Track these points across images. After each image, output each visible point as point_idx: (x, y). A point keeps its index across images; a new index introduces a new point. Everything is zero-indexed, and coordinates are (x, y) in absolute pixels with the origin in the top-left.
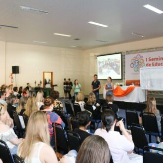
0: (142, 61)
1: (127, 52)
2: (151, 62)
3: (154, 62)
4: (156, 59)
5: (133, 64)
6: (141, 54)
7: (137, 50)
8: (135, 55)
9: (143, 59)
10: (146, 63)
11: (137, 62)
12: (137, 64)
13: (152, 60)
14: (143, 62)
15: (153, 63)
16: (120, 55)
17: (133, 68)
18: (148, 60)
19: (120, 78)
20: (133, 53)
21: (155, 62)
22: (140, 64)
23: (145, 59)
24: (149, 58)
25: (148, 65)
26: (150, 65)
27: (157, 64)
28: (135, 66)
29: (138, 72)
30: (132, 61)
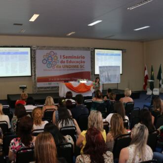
1: (38, 47)
4: (70, 57)
6: (55, 51)
7: (50, 47)
8: (48, 51)
9: (57, 56)
11: (50, 58)
12: (50, 60)
13: (67, 57)
15: (67, 61)
16: (29, 49)
17: (46, 65)
18: (62, 57)
19: (30, 75)
20: (46, 49)
21: (69, 60)
22: (54, 60)
23: (59, 57)
24: (63, 56)
25: (62, 62)
26: (64, 62)
27: (70, 62)
28: (48, 62)
29: (51, 68)
30: (45, 57)
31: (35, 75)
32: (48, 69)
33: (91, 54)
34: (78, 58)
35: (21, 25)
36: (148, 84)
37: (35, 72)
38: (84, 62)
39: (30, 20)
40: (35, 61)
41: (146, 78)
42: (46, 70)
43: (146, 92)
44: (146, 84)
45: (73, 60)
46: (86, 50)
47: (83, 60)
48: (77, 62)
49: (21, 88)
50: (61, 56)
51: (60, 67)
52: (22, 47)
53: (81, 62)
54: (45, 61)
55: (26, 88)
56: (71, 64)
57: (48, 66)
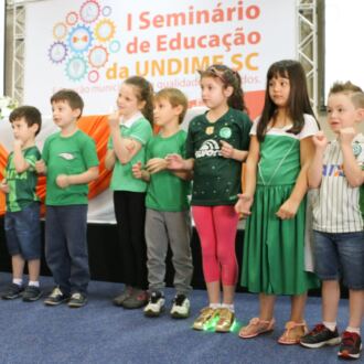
0: (105, 30)
2: (151, 35)
3: (164, 30)
9: (112, 18)
10: (125, 37)
11: (80, 34)
12: (81, 44)
13: (158, 21)
14: (113, 32)
15: (160, 40)
17: (62, 66)
18: (136, 23)
21: (170, 32)
22: (95, 42)
23: (121, 24)
24: (143, 16)
25: (133, 47)
26: (145, 47)
27: (177, 42)
28: (71, 55)
29: (84, 82)
30: (60, 31)
34: (219, 16)
38: (255, 38)
45: (190, 31)
47: (248, 26)
48: (215, 41)
50: (130, 16)
53: (240, 39)
54: (58, 52)
56: (182, 54)
57: (71, 69)
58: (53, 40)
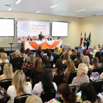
0: (29, 26)
1: (18, 19)
2: (35, 27)
4: (37, 26)
5: (23, 28)
6: (29, 22)
8: (25, 22)
10: (31, 27)
11: (25, 26)
13: (35, 26)
19: (14, 36)
20: (23, 20)
21: (37, 27)
24: (34, 25)
25: (33, 28)
26: (34, 29)
29: (26, 32)
31: (17, 36)
32: (24, 32)
33: (50, 24)
34: (42, 26)
35: (10, 6)
36: (83, 43)
37: (16, 34)
38: (46, 29)
39: (16, 3)
40: (16, 28)
41: (82, 39)
42: (23, 33)
43: (81, 47)
44: (81, 43)
45: (39, 27)
46: (47, 21)
47: (45, 28)
48: (42, 29)
49: (10, 44)
51: (31, 31)
52: (9, 19)
54: (22, 28)
55: (13, 43)
56: (38, 30)
57: (24, 31)
58: (21, 26)
